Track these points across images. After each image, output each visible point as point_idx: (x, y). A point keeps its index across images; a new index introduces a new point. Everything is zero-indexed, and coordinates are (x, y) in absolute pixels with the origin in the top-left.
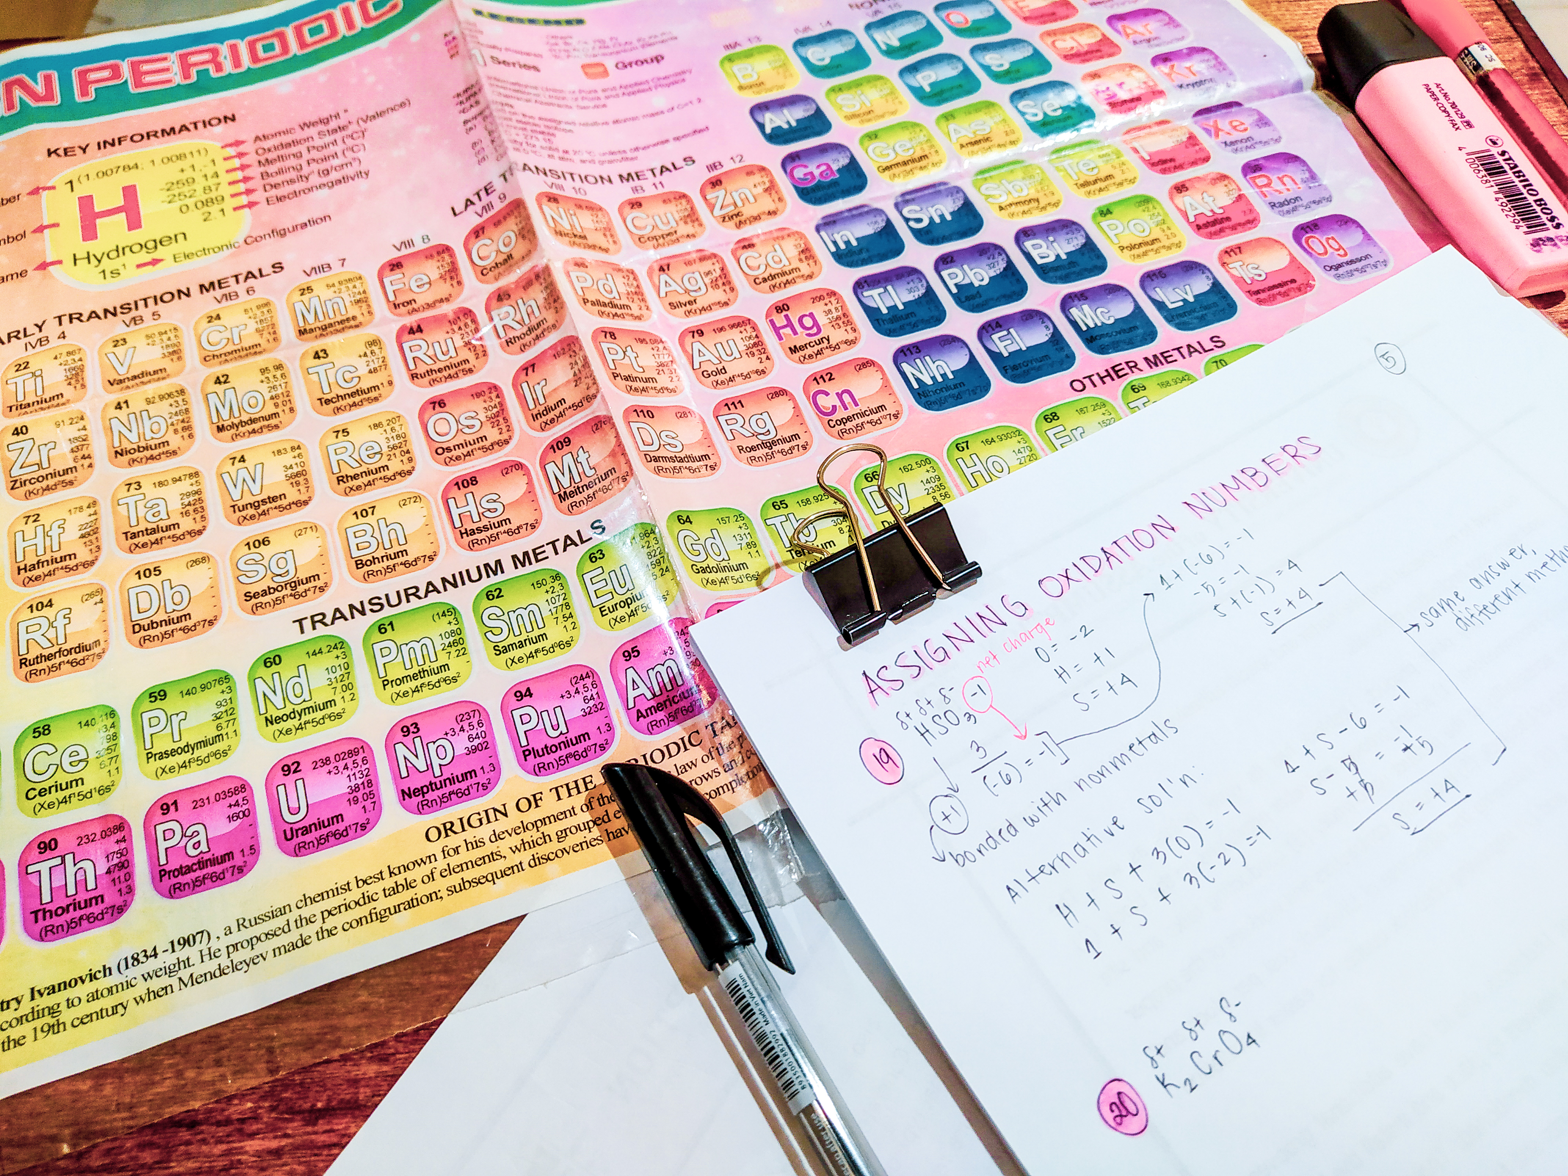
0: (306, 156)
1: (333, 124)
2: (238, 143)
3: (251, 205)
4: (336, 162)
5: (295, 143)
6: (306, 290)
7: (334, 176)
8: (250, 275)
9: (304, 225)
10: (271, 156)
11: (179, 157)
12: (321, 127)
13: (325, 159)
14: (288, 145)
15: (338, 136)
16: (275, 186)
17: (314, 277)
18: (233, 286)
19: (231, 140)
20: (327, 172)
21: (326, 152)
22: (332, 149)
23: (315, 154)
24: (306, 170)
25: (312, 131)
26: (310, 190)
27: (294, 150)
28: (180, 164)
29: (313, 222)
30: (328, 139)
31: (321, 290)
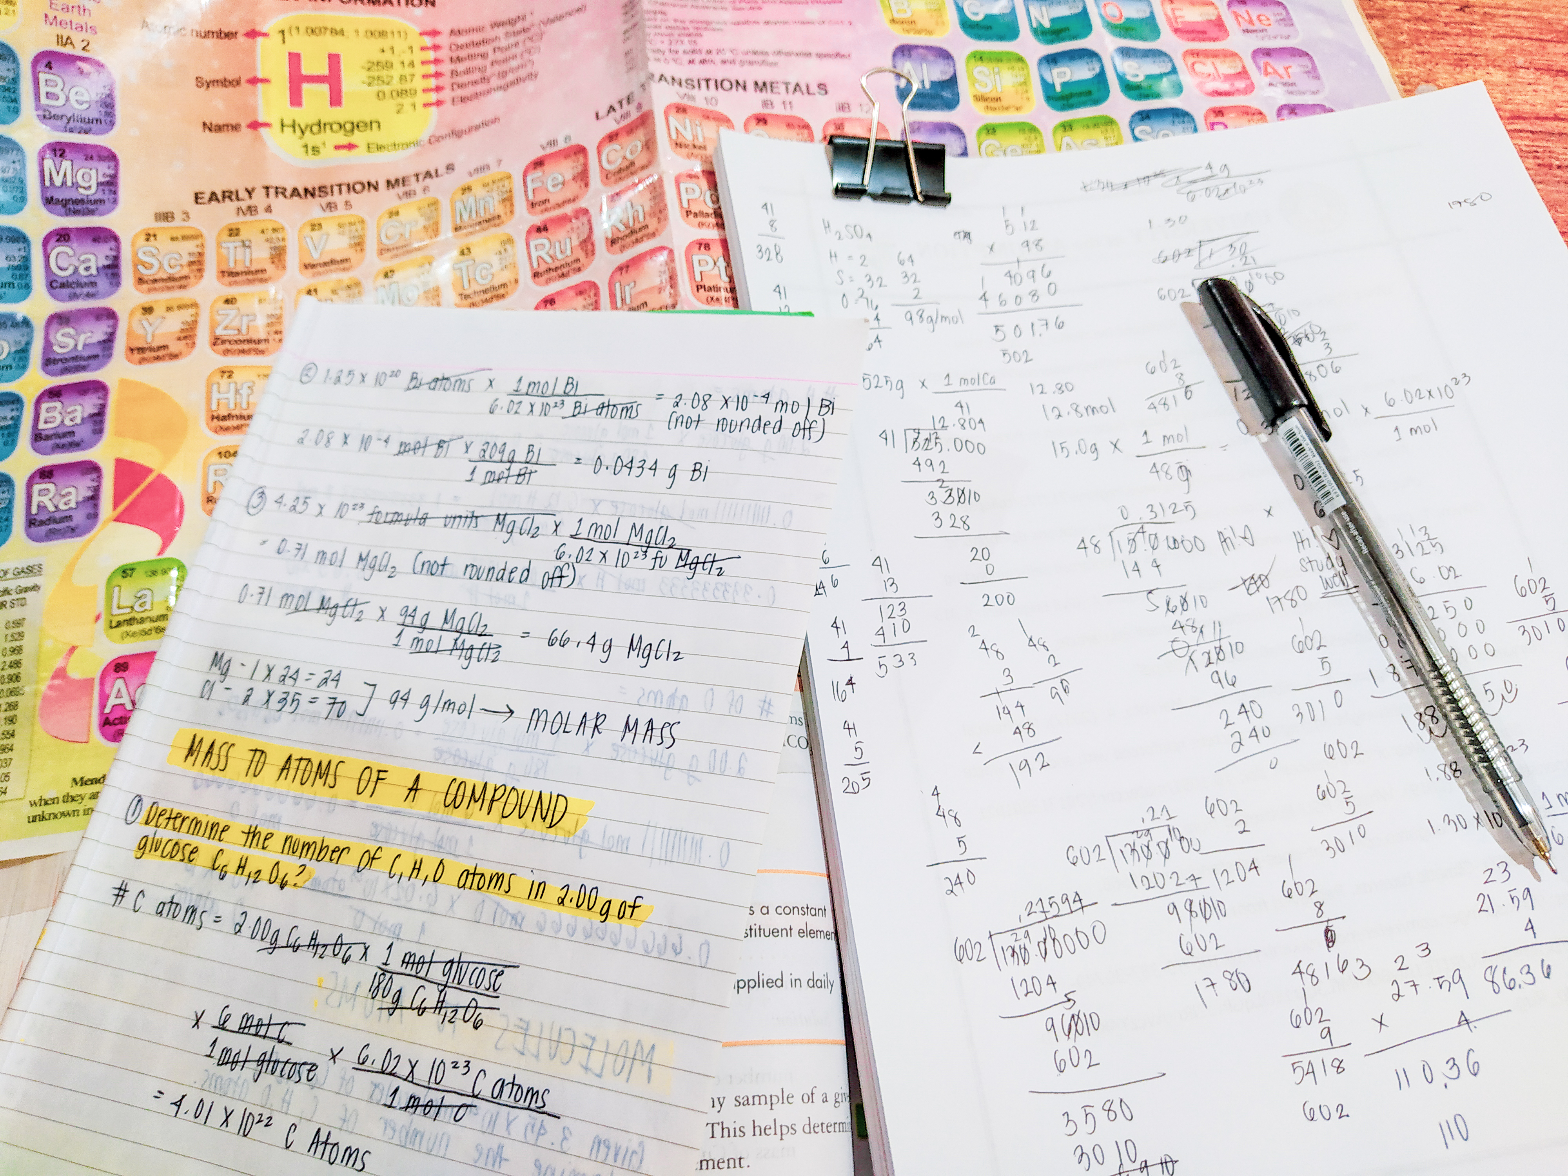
0: (491, 57)
1: (519, 26)
2: (434, 33)
3: (439, 103)
4: (513, 64)
5: (484, 42)
6: (467, 189)
7: (511, 77)
8: (428, 174)
9: (477, 127)
10: (463, 53)
11: (382, 34)
12: (509, 28)
13: (506, 60)
14: (478, 44)
15: (520, 38)
16: (461, 86)
17: (475, 177)
18: (413, 185)
19: (429, 28)
20: (504, 74)
21: (508, 54)
22: (514, 51)
23: (499, 56)
24: (489, 71)
25: (500, 32)
26: (489, 92)
27: (482, 49)
28: (381, 43)
29: (485, 124)
30: (512, 40)
31: (478, 191)
